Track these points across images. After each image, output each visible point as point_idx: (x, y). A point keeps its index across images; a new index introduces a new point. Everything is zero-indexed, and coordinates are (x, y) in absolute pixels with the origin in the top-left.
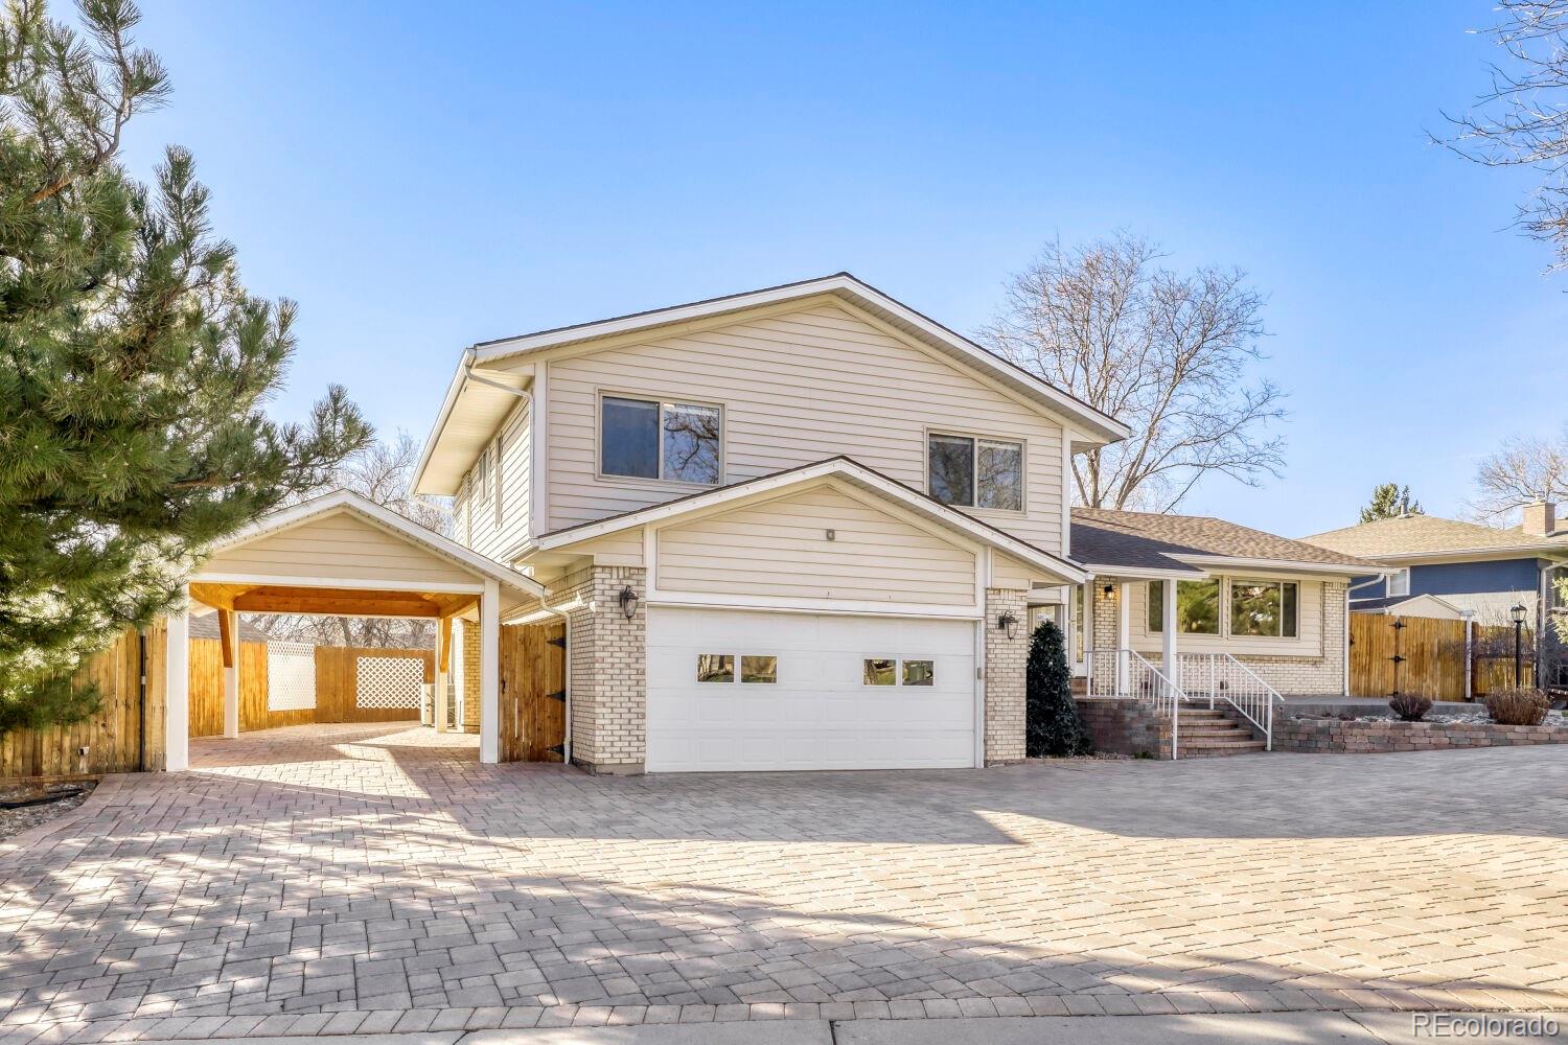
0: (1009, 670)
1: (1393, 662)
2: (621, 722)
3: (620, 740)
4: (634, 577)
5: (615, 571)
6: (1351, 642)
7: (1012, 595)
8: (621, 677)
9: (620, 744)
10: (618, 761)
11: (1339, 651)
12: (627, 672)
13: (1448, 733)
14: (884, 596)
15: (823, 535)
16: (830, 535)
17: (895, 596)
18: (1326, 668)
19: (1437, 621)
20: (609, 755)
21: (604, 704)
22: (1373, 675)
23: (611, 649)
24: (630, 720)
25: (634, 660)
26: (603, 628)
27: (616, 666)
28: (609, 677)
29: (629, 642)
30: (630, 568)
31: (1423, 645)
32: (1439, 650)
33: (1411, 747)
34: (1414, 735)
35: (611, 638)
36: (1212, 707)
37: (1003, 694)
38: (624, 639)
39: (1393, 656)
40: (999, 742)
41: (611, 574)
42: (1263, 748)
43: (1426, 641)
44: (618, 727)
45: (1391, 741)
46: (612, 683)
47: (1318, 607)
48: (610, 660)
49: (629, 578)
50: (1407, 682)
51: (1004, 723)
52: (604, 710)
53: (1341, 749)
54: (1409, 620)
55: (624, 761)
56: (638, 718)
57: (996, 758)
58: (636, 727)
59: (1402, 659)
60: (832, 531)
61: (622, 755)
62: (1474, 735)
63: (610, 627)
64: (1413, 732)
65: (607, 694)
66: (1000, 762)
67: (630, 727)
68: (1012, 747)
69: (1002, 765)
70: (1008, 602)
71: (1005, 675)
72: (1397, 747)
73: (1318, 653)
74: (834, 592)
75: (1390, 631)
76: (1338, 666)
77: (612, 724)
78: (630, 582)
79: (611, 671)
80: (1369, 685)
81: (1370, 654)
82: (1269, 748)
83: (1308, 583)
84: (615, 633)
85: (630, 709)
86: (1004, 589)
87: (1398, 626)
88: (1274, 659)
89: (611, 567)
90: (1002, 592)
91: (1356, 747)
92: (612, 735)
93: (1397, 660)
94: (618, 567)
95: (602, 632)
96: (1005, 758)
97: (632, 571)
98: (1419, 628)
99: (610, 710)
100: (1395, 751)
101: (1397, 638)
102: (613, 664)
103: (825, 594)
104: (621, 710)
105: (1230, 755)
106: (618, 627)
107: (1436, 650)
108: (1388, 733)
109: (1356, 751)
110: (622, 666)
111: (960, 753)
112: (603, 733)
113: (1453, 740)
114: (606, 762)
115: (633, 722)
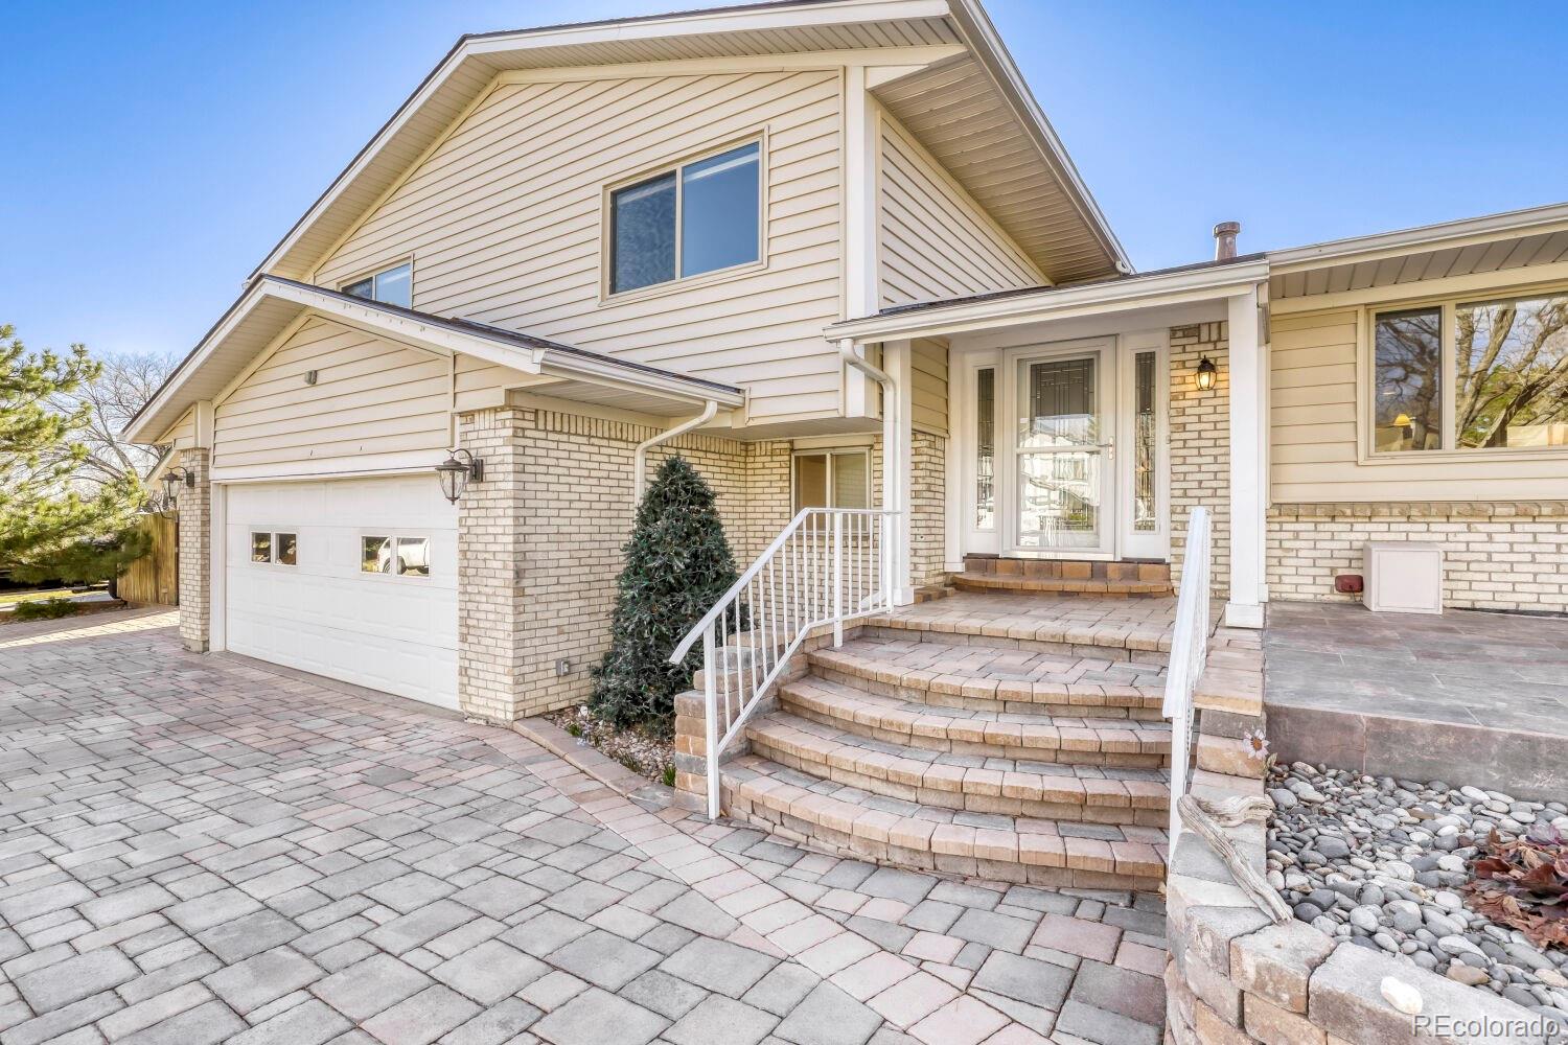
0: (486, 556)
4: (197, 458)
5: (187, 454)
8: (190, 556)
12: (193, 550)
14: (354, 448)
15: (301, 382)
16: (313, 378)
17: (369, 446)
23: (186, 526)
25: (196, 540)
27: (188, 545)
28: (185, 555)
29: (194, 521)
30: (193, 449)
35: (186, 518)
41: (186, 457)
46: (186, 561)
48: (185, 540)
49: (194, 459)
56: (197, 596)
57: (471, 707)
60: (314, 373)
66: (478, 716)
68: (493, 694)
69: (482, 722)
70: (486, 434)
71: (481, 564)
78: (194, 464)
79: (186, 550)
86: (478, 412)
89: (185, 450)
90: (477, 417)
94: (189, 450)
102: (186, 543)
103: (309, 454)
110: (191, 545)
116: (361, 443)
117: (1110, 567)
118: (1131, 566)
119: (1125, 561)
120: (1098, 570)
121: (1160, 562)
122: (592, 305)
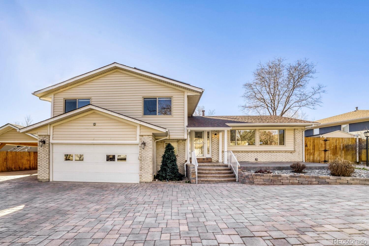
0: (146, 157)
1: (324, 152)
2: (43, 170)
3: (43, 174)
4: (46, 137)
5: (42, 136)
6: (306, 146)
7: (147, 137)
8: (43, 160)
9: (43, 175)
10: (42, 178)
11: (301, 149)
12: (45, 158)
13: (298, 179)
14: (110, 139)
15: (92, 124)
16: (95, 124)
17: (112, 139)
18: (296, 154)
19: (342, 138)
20: (41, 177)
21: (39, 166)
22: (315, 156)
23: (41, 153)
24: (45, 169)
25: (46, 156)
26: (39, 149)
27: (42, 157)
28: (41, 160)
29: (45, 152)
30: (45, 135)
31: (336, 146)
32: (343, 147)
33: (281, 183)
34: (282, 179)
35: (41, 151)
36: (229, 167)
37: (144, 164)
38: (44, 151)
39: (324, 150)
40: (143, 177)
41: (41, 137)
42: (235, 181)
43: (337, 145)
44: (42, 171)
45: (272, 181)
46: (41, 161)
47: (293, 136)
48: (41, 156)
49: (45, 137)
50: (330, 157)
51: (144, 172)
52: (39, 167)
53: (252, 183)
54: (330, 138)
55: (44, 178)
56: (47, 169)
57: (142, 181)
58: (46, 171)
59: (327, 151)
60: (95, 123)
61: (43, 177)
62: (310, 180)
63: (41, 149)
64: (282, 178)
65: (40, 163)
66: (144, 182)
67: (45, 171)
68: (147, 178)
70: (146, 139)
71: (145, 159)
72: (275, 183)
73: (293, 150)
74: (95, 139)
75: (322, 142)
76: (301, 153)
77: (41, 170)
78: (45, 138)
79: (41, 158)
80: (314, 158)
81: (314, 149)
82: (237, 181)
83: (289, 130)
84: (42, 150)
85: (45, 167)
86: (144, 135)
87: (326, 140)
88: (275, 152)
89: (41, 135)
90: (144, 136)
91: (258, 183)
92: (41, 173)
93: (325, 151)
94: (43, 135)
95: (39, 150)
96: (145, 181)
97: (46, 136)
98: (334, 141)
99: (41, 167)
100: (274, 185)
101: (325, 144)
102: (41, 157)
103: (93, 139)
104: (43, 167)
105: (217, 183)
106: (43, 149)
107: (342, 147)
108: (271, 178)
109: (258, 184)
110: (43, 157)
111: (134, 179)
112: (39, 172)
113: (300, 181)
114: (40, 178)
115: (46, 170)
116: (111, 138)
117: (205, 159)
118: (207, 159)
119: (206, 158)
120: (204, 159)
121: (210, 158)
122: (140, 116)
